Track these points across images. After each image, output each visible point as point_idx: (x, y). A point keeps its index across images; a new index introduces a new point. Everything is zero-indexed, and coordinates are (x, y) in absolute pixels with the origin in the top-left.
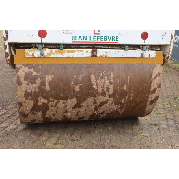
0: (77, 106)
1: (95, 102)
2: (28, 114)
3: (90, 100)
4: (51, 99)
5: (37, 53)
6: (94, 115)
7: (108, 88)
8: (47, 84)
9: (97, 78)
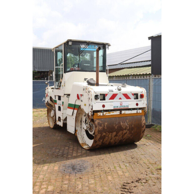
0: (116, 136)
1: (122, 133)
2: (97, 141)
3: (121, 132)
4: (107, 133)
5: (101, 114)
6: (121, 140)
7: (127, 127)
8: (106, 126)
9: (123, 123)
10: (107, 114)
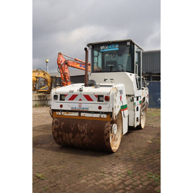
1: (80, 137)
2: (56, 138)
3: (78, 135)
5: (60, 113)
6: (82, 143)
7: (84, 130)
8: (62, 126)
9: (80, 125)
10: (65, 114)
